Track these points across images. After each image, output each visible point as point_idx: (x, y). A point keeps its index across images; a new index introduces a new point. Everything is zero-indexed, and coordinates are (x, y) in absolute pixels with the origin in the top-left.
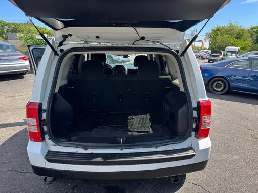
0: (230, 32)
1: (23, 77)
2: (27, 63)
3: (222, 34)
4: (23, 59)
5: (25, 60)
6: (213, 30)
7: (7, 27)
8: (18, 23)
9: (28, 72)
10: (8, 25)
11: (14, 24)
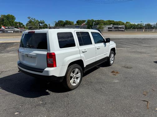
7: (94, 23)
8: (100, 20)
10: (95, 21)
11: (98, 21)
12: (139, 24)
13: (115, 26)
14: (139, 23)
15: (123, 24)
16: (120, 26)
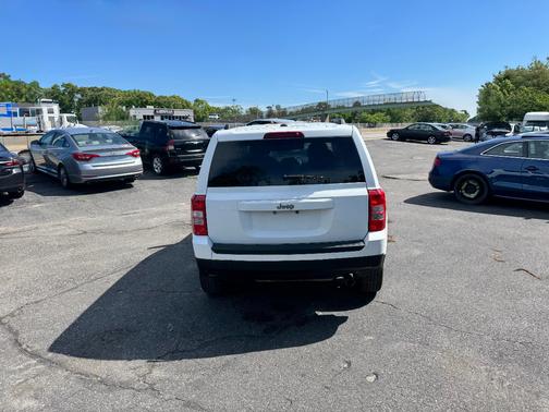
0: (535, 81)
1: (132, 186)
2: (138, 162)
3: (517, 85)
4: (132, 155)
5: (136, 156)
6: (497, 78)
7: (79, 96)
8: (100, 87)
9: (140, 177)
10: (82, 91)
11: (92, 89)
12: (228, 108)
13: (161, 111)
14: (229, 105)
15: (186, 105)
16: (177, 113)
